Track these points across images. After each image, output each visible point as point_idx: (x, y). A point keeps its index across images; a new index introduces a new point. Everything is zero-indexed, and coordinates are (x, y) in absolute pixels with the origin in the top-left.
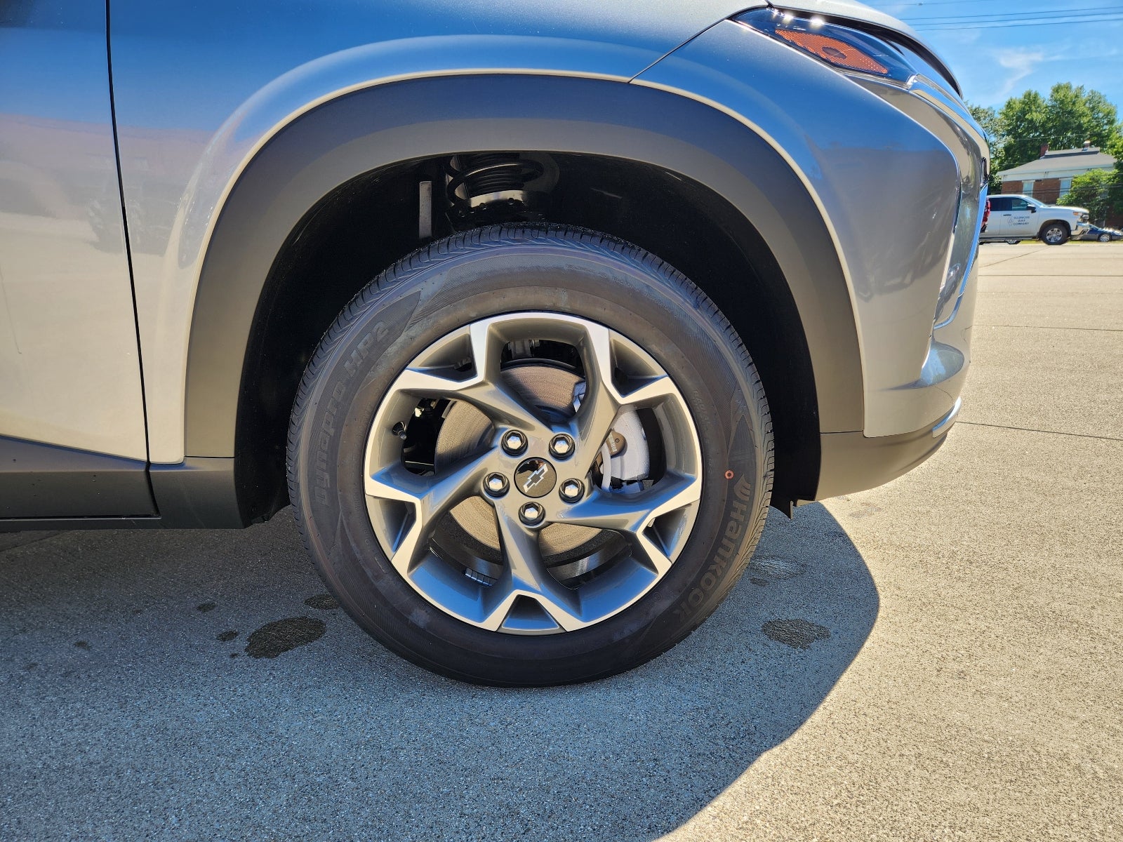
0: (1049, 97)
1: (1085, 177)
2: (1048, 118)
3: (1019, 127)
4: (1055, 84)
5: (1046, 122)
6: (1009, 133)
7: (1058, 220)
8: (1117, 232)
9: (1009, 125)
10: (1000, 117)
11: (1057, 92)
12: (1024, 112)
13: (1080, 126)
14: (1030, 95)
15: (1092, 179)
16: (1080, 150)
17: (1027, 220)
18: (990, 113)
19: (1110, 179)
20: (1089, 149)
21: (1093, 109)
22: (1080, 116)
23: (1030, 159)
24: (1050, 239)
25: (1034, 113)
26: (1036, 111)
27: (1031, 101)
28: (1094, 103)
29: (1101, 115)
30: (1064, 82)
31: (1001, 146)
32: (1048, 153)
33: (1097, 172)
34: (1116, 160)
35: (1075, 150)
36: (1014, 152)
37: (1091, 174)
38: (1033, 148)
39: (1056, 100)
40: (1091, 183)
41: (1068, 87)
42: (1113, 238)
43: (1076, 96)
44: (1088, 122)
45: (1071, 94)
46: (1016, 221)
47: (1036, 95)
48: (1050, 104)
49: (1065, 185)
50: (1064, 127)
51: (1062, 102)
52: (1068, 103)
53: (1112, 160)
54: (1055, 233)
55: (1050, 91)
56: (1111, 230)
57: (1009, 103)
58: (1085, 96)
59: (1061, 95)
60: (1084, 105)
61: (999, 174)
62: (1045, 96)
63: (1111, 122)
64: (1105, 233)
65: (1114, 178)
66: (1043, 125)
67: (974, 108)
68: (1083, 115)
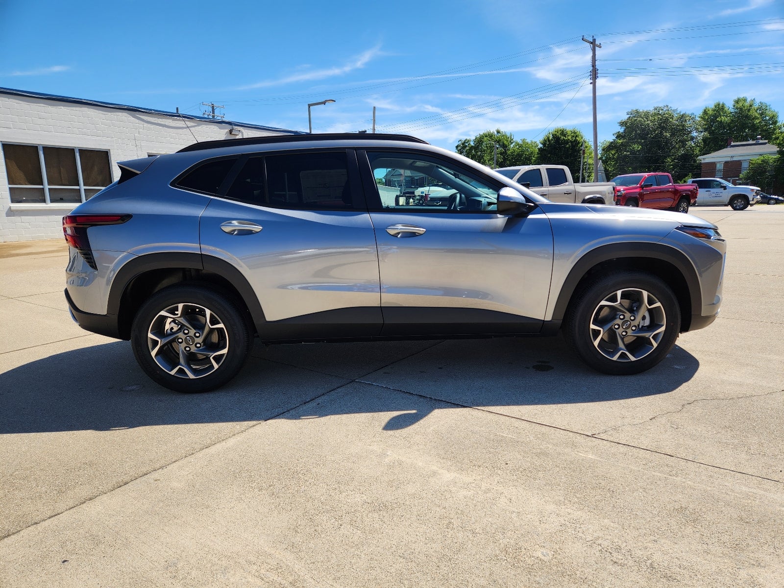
0: (732, 107)
1: (758, 159)
2: (732, 120)
3: (712, 126)
4: (736, 98)
5: (731, 123)
6: (706, 130)
7: (741, 194)
8: (780, 198)
9: (706, 125)
10: (699, 119)
11: (737, 103)
12: (716, 116)
13: (754, 125)
14: (719, 105)
15: (763, 161)
16: (754, 142)
17: (721, 194)
18: (693, 116)
19: (775, 162)
20: (761, 141)
21: (761, 114)
22: (754, 119)
23: (721, 148)
24: (736, 207)
25: (722, 117)
26: (723, 116)
27: (720, 109)
28: (763, 110)
29: (768, 118)
30: (741, 96)
31: (700, 138)
32: (733, 144)
33: (766, 157)
34: (778, 149)
35: (751, 142)
36: (710, 142)
37: (762, 158)
38: (722, 140)
39: (737, 108)
40: (763, 164)
41: (745, 100)
42: (778, 202)
43: (751, 106)
44: (759, 123)
45: (747, 104)
46: (714, 195)
47: (723, 104)
48: (733, 111)
49: (745, 165)
50: (743, 126)
51: (741, 109)
52: (745, 110)
53: (775, 149)
54: (739, 202)
55: (733, 103)
56: (776, 197)
57: (705, 110)
58: (756, 106)
59: (741, 104)
60: (756, 111)
61: (699, 158)
62: (730, 106)
63: (775, 123)
64: (773, 198)
65: (778, 161)
66: (729, 125)
67: (681, 114)
68: (756, 118)
